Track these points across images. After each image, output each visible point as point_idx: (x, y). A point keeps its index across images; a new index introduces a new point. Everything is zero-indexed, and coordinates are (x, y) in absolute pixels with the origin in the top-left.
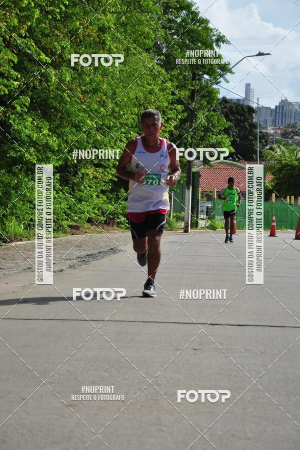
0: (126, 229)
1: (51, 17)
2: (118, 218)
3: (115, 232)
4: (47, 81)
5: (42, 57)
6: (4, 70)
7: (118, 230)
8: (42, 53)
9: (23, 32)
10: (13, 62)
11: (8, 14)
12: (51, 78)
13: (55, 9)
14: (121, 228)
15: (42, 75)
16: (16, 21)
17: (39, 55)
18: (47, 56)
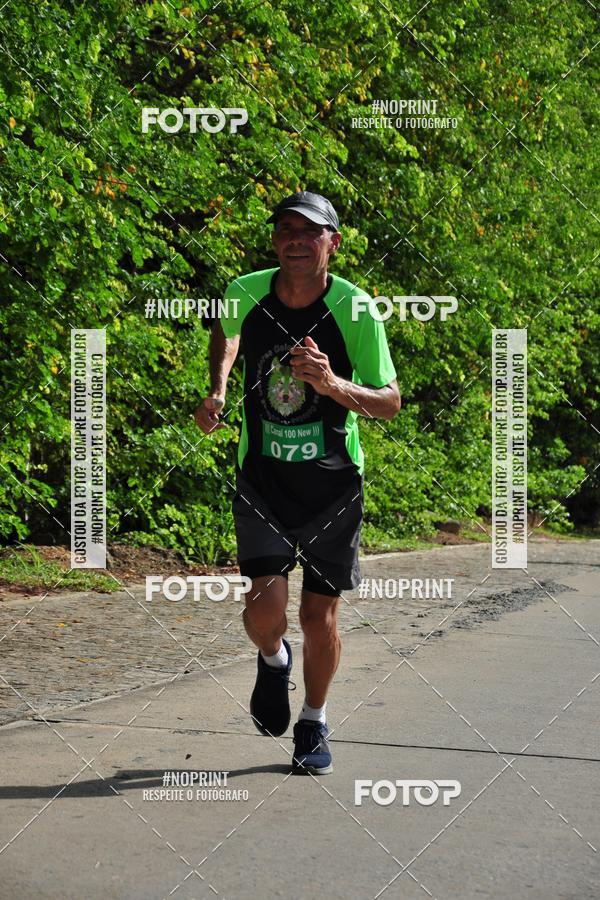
0: (563, 533)
1: (424, 56)
2: (547, 507)
3: (539, 540)
4: (408, 195)
5: (399, 145)
6: (317, 176)
7: (546, 537)
8: (399, 137)
9: (361, 91)
10: (338, 160)
11: (334, 53)
12: (416, 187)
13: (436, 36)
14: (553, 530)
15: (398, 183)
16: (348, 68)
17: (392, 140)
18: (410, 142)
